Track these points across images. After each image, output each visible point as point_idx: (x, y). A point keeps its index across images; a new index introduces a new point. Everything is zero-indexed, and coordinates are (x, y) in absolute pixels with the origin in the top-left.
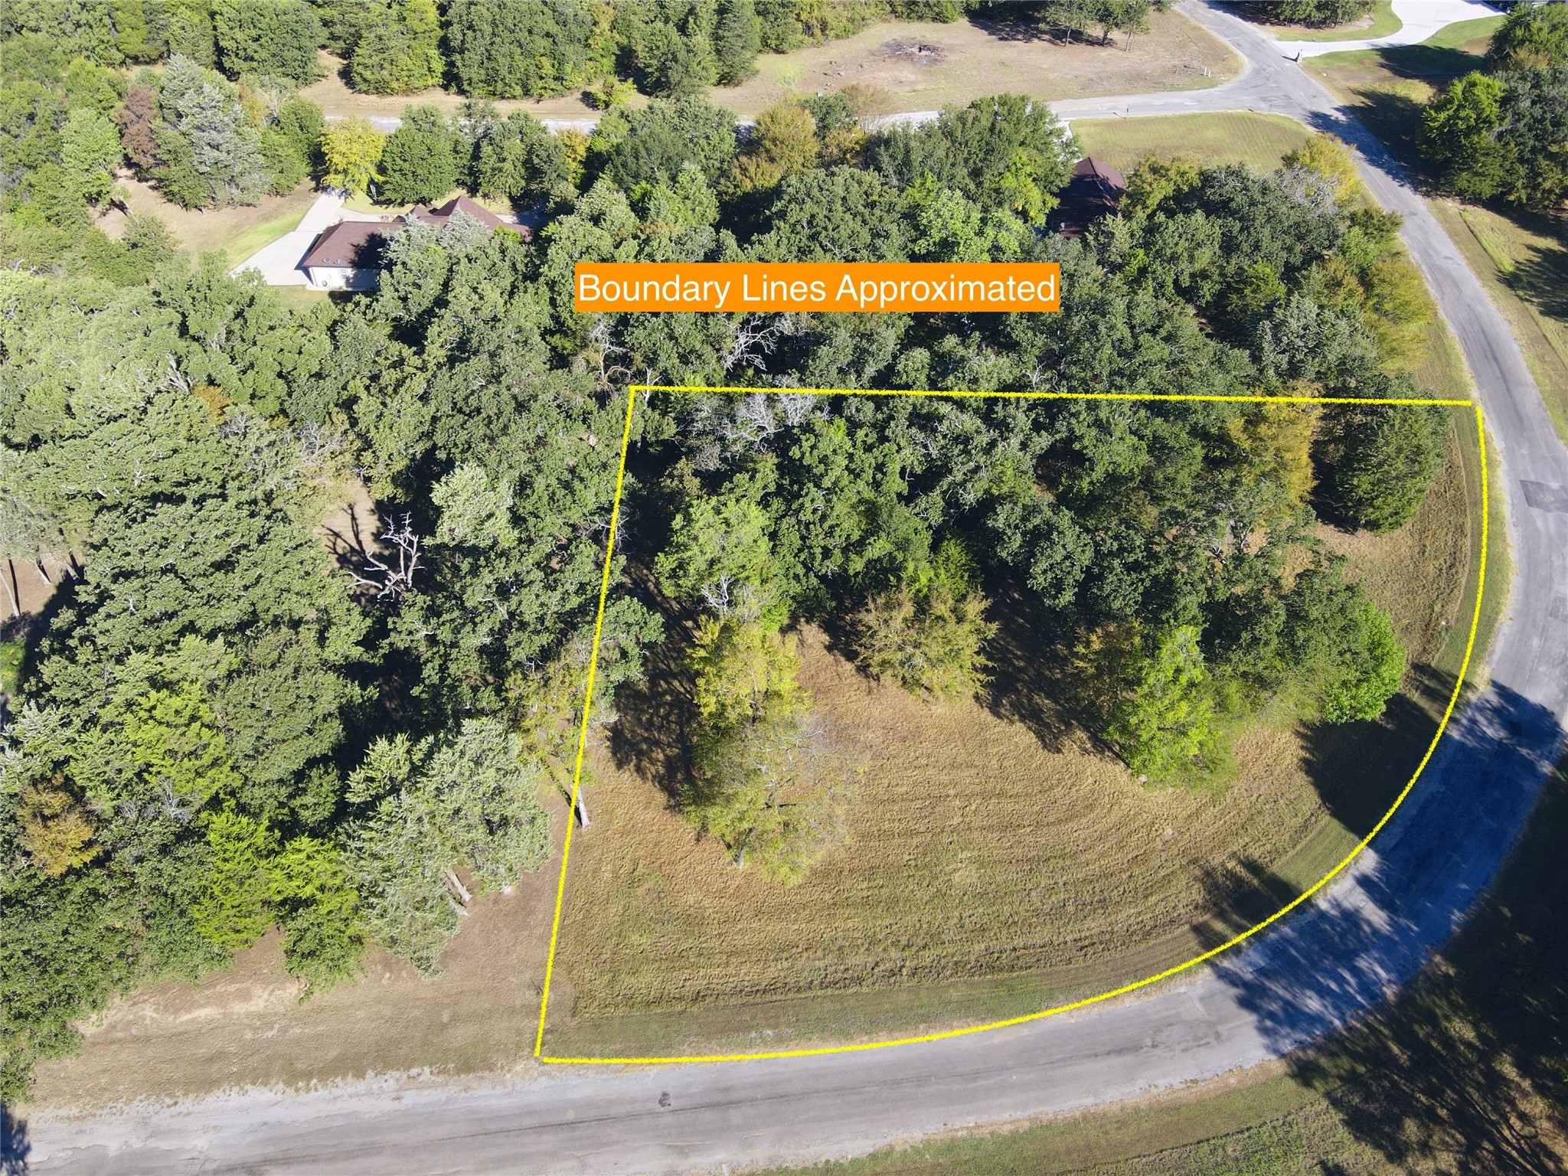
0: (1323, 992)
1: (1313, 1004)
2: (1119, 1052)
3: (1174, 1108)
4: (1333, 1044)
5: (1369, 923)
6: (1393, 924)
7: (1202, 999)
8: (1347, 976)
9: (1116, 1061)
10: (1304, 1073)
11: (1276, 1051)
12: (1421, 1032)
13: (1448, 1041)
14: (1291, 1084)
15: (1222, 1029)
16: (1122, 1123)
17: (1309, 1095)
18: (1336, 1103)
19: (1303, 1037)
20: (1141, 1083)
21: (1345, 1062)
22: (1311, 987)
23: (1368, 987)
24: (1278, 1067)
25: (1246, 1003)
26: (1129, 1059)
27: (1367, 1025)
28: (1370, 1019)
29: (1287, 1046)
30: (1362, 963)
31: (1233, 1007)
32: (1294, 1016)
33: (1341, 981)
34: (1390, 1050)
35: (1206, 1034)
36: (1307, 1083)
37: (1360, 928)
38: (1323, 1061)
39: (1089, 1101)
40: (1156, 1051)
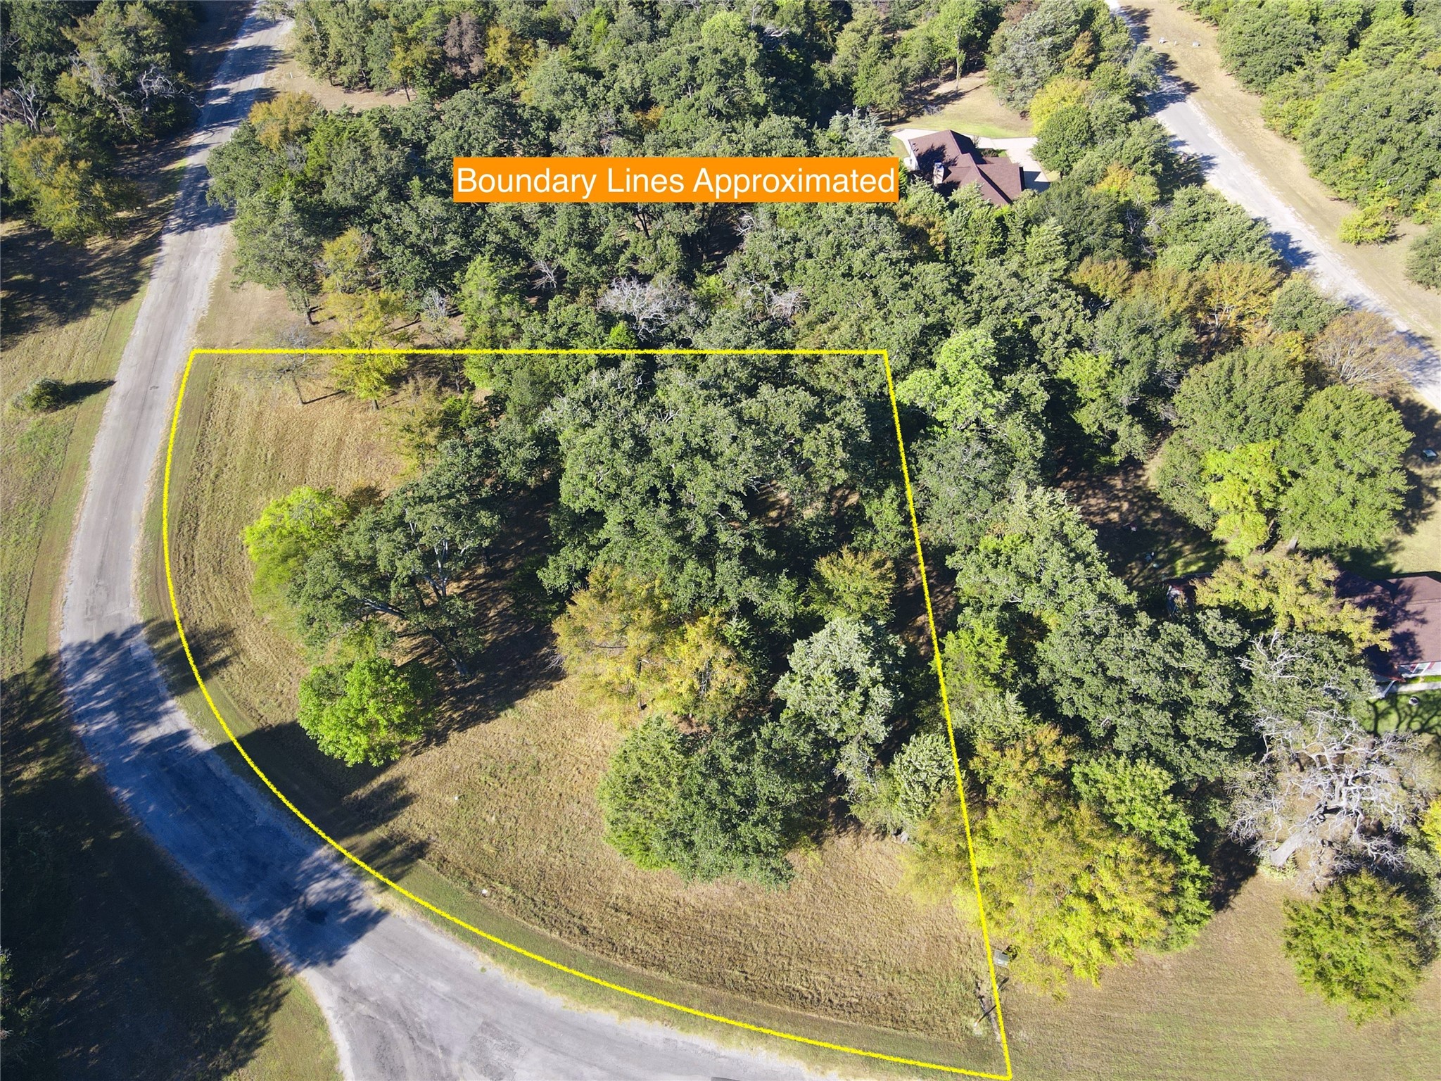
0: (97, 686)
1: (91, 677)
2: (101, 568)
3: (54, 590)
4: (56, 684)
5: (142, 729)
6: (137, 745)
7: (120, 614)
9: (95, 565)
10: (45, 664)
11: (65, 650)
12: (43, 744)
13: (28, 759)
14: (40, 653)
15: (93, 622)
16: (56, 565)
17: (28, 664)
18: (16, 678)
19: (68, 667)
20: (76, 577)
21: (41, 688)
22: (104, 679)
24: (54, 649)
26: (94, 572)
27: (61, 708)
28: (66, 710)
29: (64, 657)
30: (111, 717)
31: (109, 631)
33: (102, 698)
34: (38, 718)
36: (36, 664)
37: (143, 721)
38: (47, 676)
39: (76, 552)
40: (93, 587)
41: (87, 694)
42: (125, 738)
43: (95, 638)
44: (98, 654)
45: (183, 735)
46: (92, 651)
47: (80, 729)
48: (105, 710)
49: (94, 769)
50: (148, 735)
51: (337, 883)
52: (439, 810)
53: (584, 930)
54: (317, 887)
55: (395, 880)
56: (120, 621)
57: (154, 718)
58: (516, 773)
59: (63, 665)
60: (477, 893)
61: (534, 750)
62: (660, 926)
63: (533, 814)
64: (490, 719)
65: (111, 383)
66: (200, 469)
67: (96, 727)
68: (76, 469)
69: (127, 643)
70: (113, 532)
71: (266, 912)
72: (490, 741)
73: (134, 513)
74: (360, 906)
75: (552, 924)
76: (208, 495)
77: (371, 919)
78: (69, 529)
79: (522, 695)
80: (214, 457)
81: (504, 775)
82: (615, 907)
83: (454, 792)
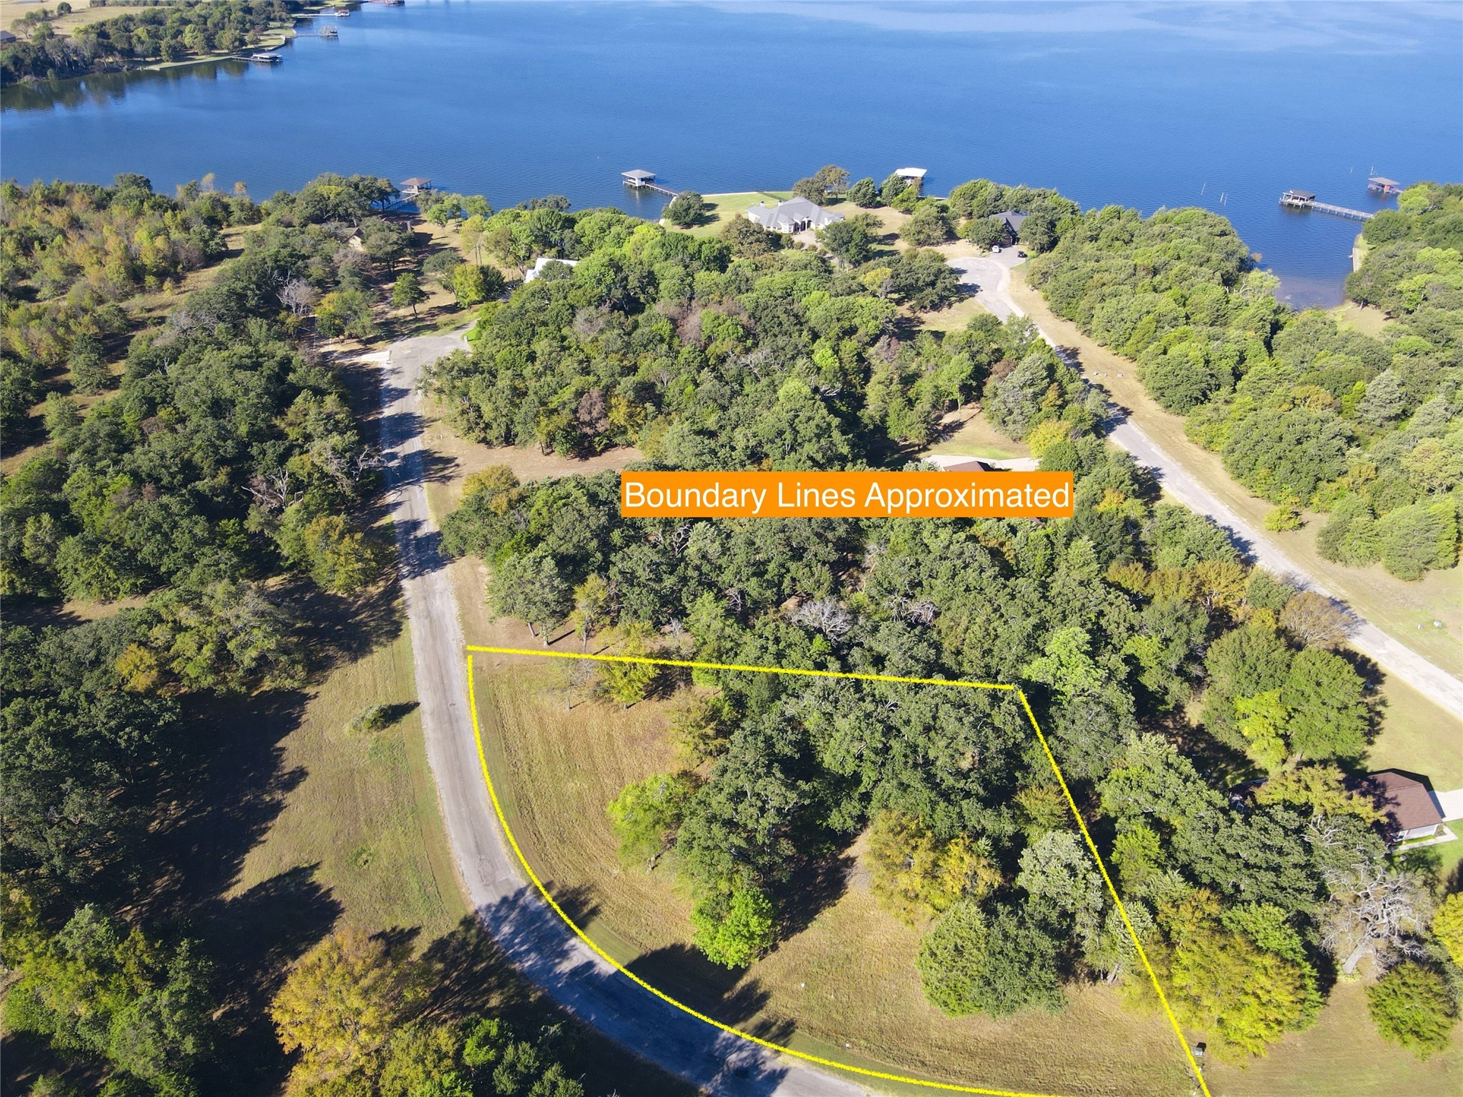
0: (515, 934)
1: (506, 929)
2: (477, 846)
3: (450, 867)
4: (484, 936)
5: (560, 963)
6: (561, 975)
7: (505, 882)
8: (525, 947)
9: (472, 845)
10: (468, 922)
11: (478, 910)
12: (493, 980)
13: (489, 991)
14: (462, 914)
15: (491, 887)
16: (443, 848)
17: (457, 922)
18: (453, 934)
19: (487, 923)
20: (462, 855)
21: (474, 941)
22: (516, 929)
23: (518, 956)
24: (471, 910)
25: (505, 900)
26: (474, 850)
27: (496, 952)
28: (500, 954)
29: (482, 915)
30: (533, 955)
31: (504, 894)
32: (498, 921)
33: (522, 943)
34: (482, 962)
35: (488, 881)
36: (462, 923)
37: (557, 957)
38: (473, 931)
39: (453, 836)
40: (478, 861)
41: (509, 942)
42: (551, 970)
43: (496, 900)
44: (502, 913)
45: (590, 965)
46: (498, 910)
47: (517, 966)
48: (528, 951)
49: (539, 993)
50: (565, 967)
51: (744, 1054)
52: (793, 994)
53: (923, 1063)
54: (733, 1058)
55: (785, 1045)
56: (510, 884)
57: (564, 955)
58: (835, 965)
59: (482, 922)
60: (843, 1047)
61: (841, 947)
62: (972, 1055)
63: (858, 990)
64: (801, 930)
65: (417, 704)
66: (515, 765)
67: (527, 965)
68: (422, 772)
69: (521, 902)
70: (473, 818)
71: (708, 1077)
72: (808, 944)
73: (482, 803)
74: (769, 1066)
75: (902, 1060)
76: (530, 786)
77: (777, 1077)
78: (440, 820)
79: (817, 911)
80: (521, 755)
81: (828, 967)
82: (937, 1046)
83: (799, 981)
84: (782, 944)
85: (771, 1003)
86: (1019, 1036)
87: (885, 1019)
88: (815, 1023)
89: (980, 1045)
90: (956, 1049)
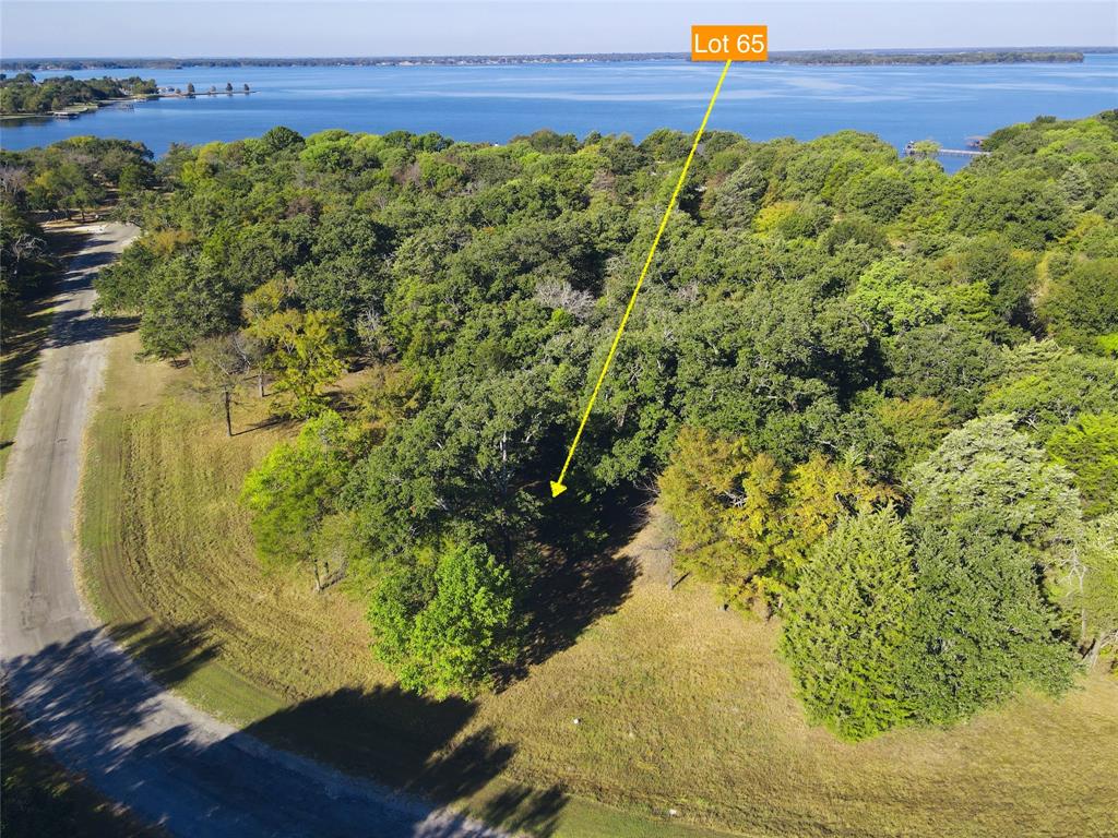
1: (36, 691)
5: (122, 733)
6: (118, 752)
7: (69, 619)
8: (62, 715)
9: (25, 581)
22: (54, 689)
23: (43, 729)
25: (51, 649)
26: (26, 586)
30: (74, 727)
31: (52, 641)
32: (26, 678)
35: (33, 625)
40: (27, 599)
41: (37, 708)
42: (101, 746)
43: (35, 649)
44: (38, 668)
45: (179, 732)
46: (32, 664)
47: (35, 745)
48: (64, 722)
49: (68, 785)
50: (132, 738)
52: (560, 738)
56: (72, 625)
57: (133, 721)
60: (664, 815)
61: (635, 663)
65: (11, 443)
66: (133, 491)
67: (56, 742)
70: (41, 551)
76: (149, 510)
80: (147, 481)
81: (616, 690)
82: (839, 796)
83: (566, 718)
84: (534, 669)
85: (520, 758)
86: (979, 766)
87: (732, 762)
88: (604, 780)
89: (916, 787)
90: (876, 799)
